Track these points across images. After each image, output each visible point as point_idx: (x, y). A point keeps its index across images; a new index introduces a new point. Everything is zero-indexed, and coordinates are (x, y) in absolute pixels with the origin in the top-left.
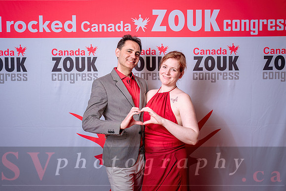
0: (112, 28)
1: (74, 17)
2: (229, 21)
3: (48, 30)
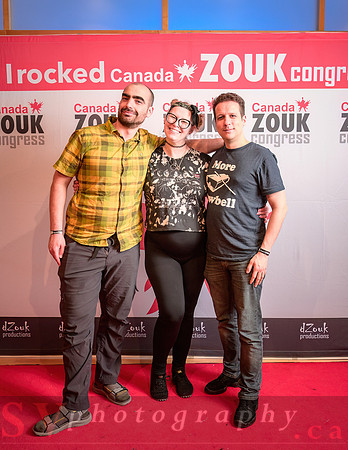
0: (150, 77)
1: (102, 63)
2: (298, 69)
3: (69, 81)
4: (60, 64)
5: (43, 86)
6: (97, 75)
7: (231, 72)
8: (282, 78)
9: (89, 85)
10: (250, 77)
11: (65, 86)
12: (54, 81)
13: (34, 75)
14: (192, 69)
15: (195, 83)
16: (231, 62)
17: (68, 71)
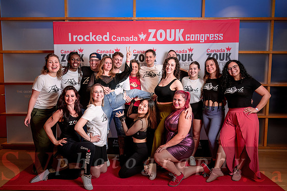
0: (128, 39)
1: (108, 33)
2: (189, 35)
3: (95, 40)
4: (91, 33)
5: (84, 42)
6: (106, 38)
7: (161, 37)
8: (182, 39)
9: (103, 42)
10: (169, 39)
11: (93, 42)
12: (88, 40)
13: (80, 38)
14: (145, 36)
15: (146, 42)
16: (161, 33)
17: (94, 36)
